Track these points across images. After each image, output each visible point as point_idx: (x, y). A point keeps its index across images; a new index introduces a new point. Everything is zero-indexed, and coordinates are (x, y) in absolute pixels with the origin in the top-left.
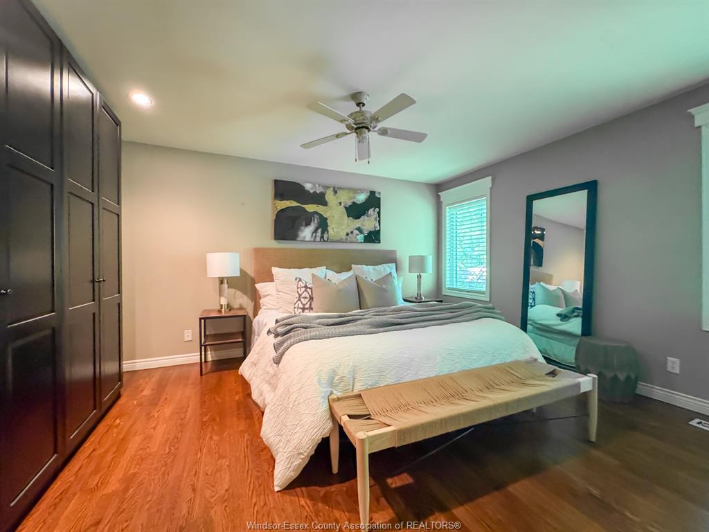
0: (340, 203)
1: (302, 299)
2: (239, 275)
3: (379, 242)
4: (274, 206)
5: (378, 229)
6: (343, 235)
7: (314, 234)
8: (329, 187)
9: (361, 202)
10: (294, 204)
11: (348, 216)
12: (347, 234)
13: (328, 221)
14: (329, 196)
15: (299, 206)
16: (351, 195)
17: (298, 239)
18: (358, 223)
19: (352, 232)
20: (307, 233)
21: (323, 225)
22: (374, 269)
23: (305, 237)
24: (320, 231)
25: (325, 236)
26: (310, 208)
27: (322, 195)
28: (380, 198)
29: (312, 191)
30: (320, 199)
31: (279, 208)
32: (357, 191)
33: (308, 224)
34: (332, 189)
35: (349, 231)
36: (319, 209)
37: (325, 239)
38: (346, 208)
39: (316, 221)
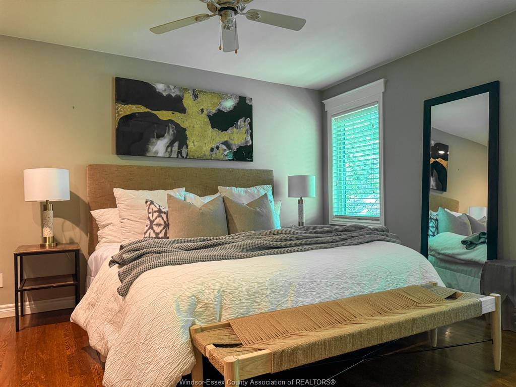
0: (202, 111)
1: (154, 226)
2: (68, 199)
3: (252, 161)
4: (116, 111)
5: (251, 144)
6: (206, 149)
7: (169, 149)
8: (188, 90)
9: (228, 110)
10: (142, 109)
11: (213, 127)
12: (212, 150)
13: (187, 133)
14: (188, 101)
15: (148, 112)
16: (216, 100)
17: (148, 155)
18: (224, 136)
19: (218, 148)
20: (160, 146)
21: (181, 137)
22: (246, 192)
23: (157, 152)
24: (176, 144)
25: (184, 151)
26: (164, 115)
27: (179, 99)
28: (251, 106)
29: (165, 94)
30: (176, 104)
31: (123, 114)
32: (223, 96)
33: (161, 136)
34: (191, 92)
35: (214, 146)
36: (177, 117)
37: (184, 155)
38: (209, 116)
39: (171, 131)
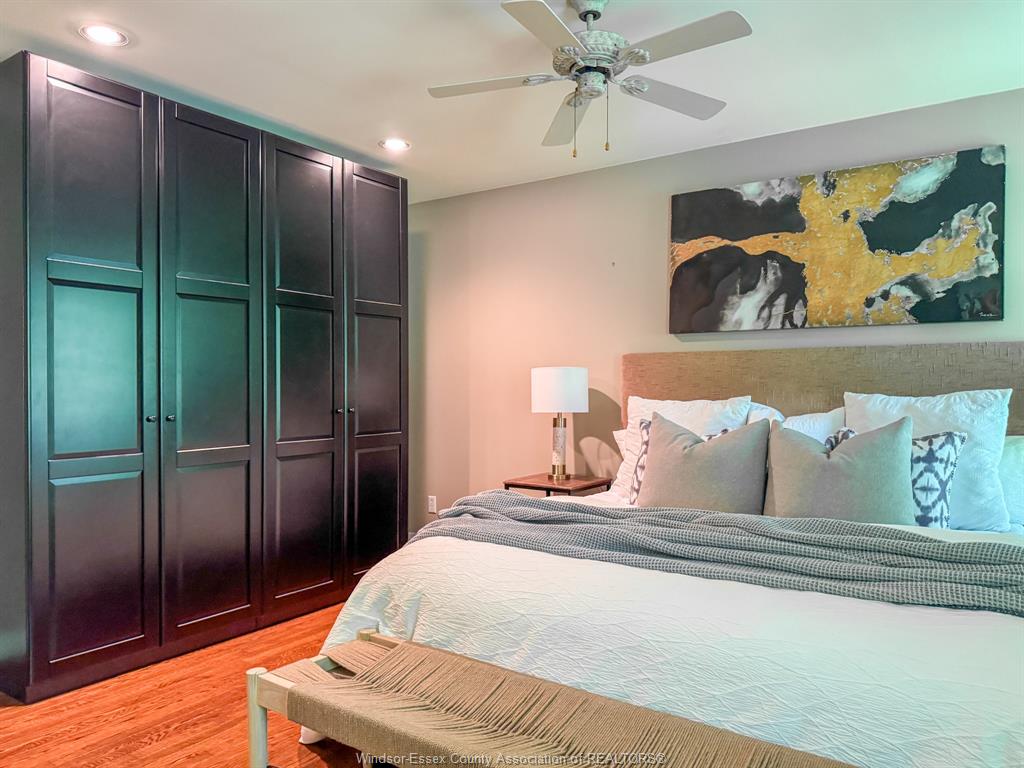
0: (846, 216)
2: (587, 411)
3: (1000, 317)
5: (995, 270)
6: (853, 301)
7: (765, 313)
8: (814, 176)
9: (921, 196)
11: (872, 249)
12: (869, 302)
13: (805, 272)
14: (813, 204)
15: (726, 247)
16: (884, 181)
17: (722, 328)
18: (909, 263)
19: (885, 295)
20: (745, 310)
21: (793, 283)
23: (739, 323)
24: (781, 301)
25: (798, 314)
26: (754, 245)
27: (791, 203)
29: (759, 202)
30: (784, 215)
31: (682, 258)
32: (899, 167)
33: (748, 288)
34: (819, 181)
35: (876, 293)
37: (798, 321)
38: (864, 225)
